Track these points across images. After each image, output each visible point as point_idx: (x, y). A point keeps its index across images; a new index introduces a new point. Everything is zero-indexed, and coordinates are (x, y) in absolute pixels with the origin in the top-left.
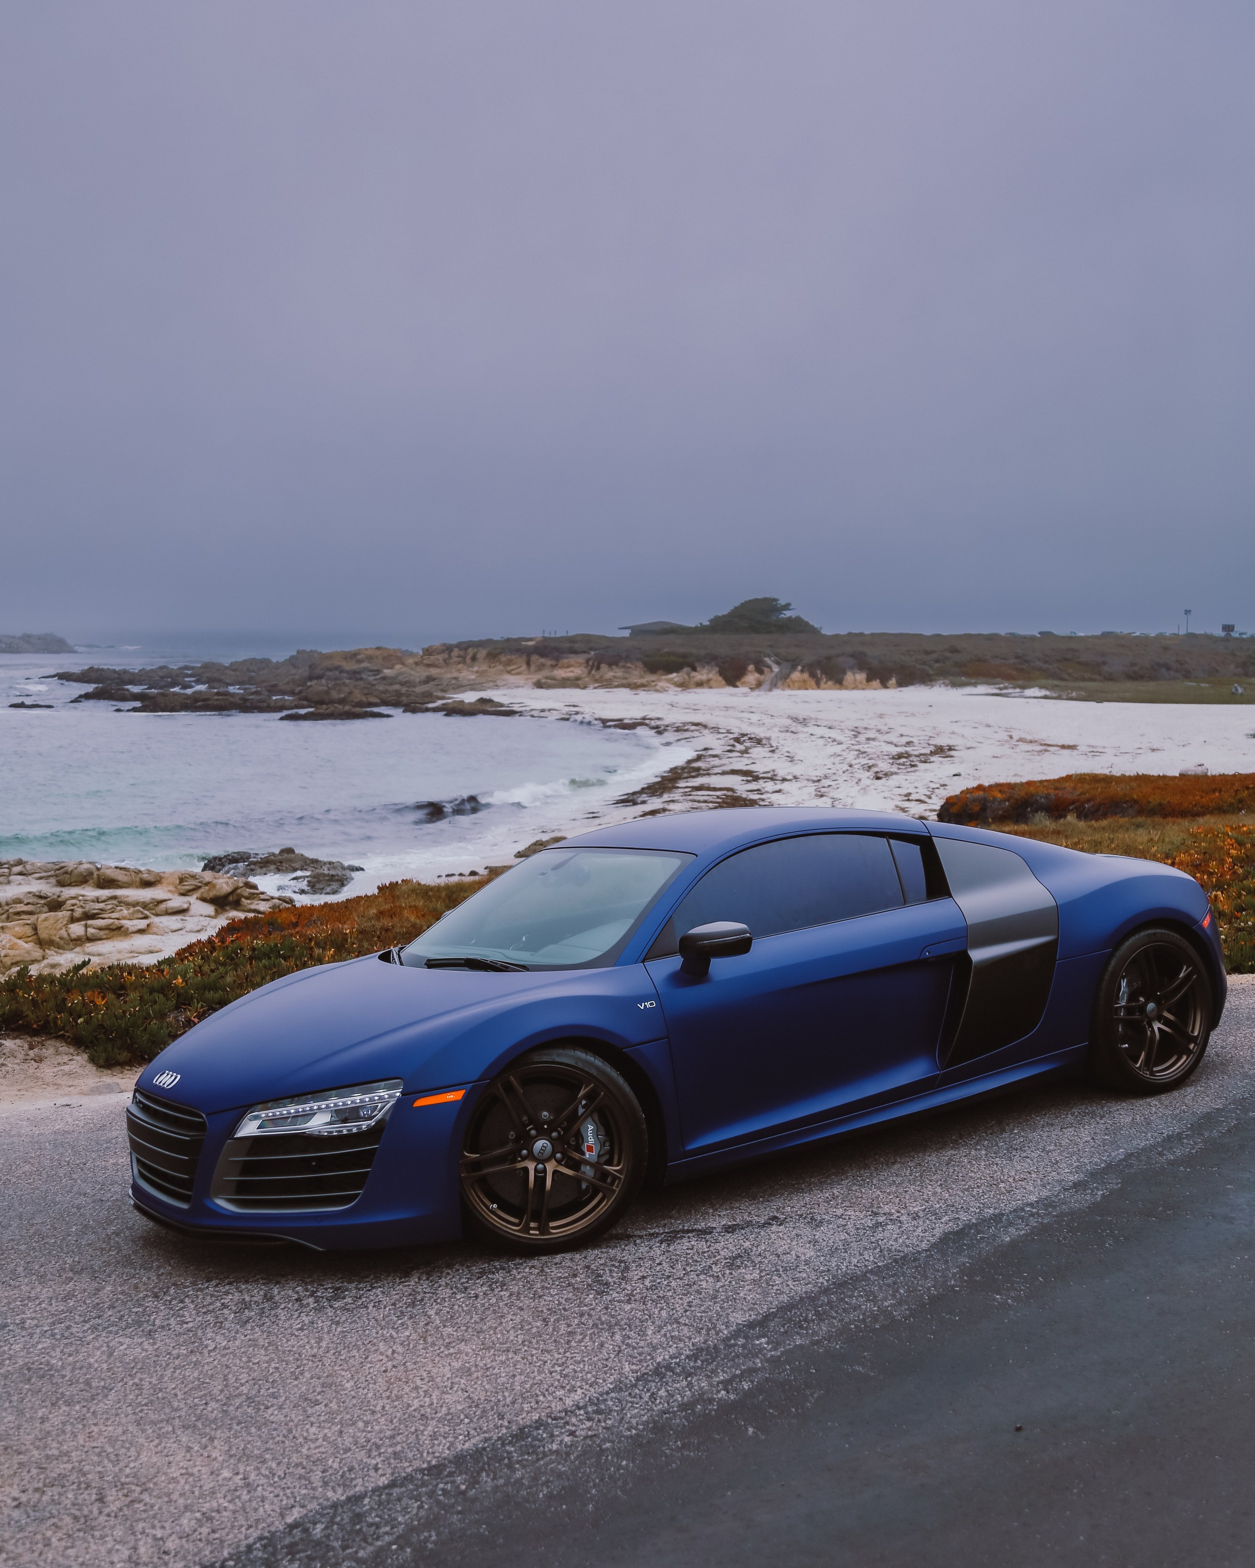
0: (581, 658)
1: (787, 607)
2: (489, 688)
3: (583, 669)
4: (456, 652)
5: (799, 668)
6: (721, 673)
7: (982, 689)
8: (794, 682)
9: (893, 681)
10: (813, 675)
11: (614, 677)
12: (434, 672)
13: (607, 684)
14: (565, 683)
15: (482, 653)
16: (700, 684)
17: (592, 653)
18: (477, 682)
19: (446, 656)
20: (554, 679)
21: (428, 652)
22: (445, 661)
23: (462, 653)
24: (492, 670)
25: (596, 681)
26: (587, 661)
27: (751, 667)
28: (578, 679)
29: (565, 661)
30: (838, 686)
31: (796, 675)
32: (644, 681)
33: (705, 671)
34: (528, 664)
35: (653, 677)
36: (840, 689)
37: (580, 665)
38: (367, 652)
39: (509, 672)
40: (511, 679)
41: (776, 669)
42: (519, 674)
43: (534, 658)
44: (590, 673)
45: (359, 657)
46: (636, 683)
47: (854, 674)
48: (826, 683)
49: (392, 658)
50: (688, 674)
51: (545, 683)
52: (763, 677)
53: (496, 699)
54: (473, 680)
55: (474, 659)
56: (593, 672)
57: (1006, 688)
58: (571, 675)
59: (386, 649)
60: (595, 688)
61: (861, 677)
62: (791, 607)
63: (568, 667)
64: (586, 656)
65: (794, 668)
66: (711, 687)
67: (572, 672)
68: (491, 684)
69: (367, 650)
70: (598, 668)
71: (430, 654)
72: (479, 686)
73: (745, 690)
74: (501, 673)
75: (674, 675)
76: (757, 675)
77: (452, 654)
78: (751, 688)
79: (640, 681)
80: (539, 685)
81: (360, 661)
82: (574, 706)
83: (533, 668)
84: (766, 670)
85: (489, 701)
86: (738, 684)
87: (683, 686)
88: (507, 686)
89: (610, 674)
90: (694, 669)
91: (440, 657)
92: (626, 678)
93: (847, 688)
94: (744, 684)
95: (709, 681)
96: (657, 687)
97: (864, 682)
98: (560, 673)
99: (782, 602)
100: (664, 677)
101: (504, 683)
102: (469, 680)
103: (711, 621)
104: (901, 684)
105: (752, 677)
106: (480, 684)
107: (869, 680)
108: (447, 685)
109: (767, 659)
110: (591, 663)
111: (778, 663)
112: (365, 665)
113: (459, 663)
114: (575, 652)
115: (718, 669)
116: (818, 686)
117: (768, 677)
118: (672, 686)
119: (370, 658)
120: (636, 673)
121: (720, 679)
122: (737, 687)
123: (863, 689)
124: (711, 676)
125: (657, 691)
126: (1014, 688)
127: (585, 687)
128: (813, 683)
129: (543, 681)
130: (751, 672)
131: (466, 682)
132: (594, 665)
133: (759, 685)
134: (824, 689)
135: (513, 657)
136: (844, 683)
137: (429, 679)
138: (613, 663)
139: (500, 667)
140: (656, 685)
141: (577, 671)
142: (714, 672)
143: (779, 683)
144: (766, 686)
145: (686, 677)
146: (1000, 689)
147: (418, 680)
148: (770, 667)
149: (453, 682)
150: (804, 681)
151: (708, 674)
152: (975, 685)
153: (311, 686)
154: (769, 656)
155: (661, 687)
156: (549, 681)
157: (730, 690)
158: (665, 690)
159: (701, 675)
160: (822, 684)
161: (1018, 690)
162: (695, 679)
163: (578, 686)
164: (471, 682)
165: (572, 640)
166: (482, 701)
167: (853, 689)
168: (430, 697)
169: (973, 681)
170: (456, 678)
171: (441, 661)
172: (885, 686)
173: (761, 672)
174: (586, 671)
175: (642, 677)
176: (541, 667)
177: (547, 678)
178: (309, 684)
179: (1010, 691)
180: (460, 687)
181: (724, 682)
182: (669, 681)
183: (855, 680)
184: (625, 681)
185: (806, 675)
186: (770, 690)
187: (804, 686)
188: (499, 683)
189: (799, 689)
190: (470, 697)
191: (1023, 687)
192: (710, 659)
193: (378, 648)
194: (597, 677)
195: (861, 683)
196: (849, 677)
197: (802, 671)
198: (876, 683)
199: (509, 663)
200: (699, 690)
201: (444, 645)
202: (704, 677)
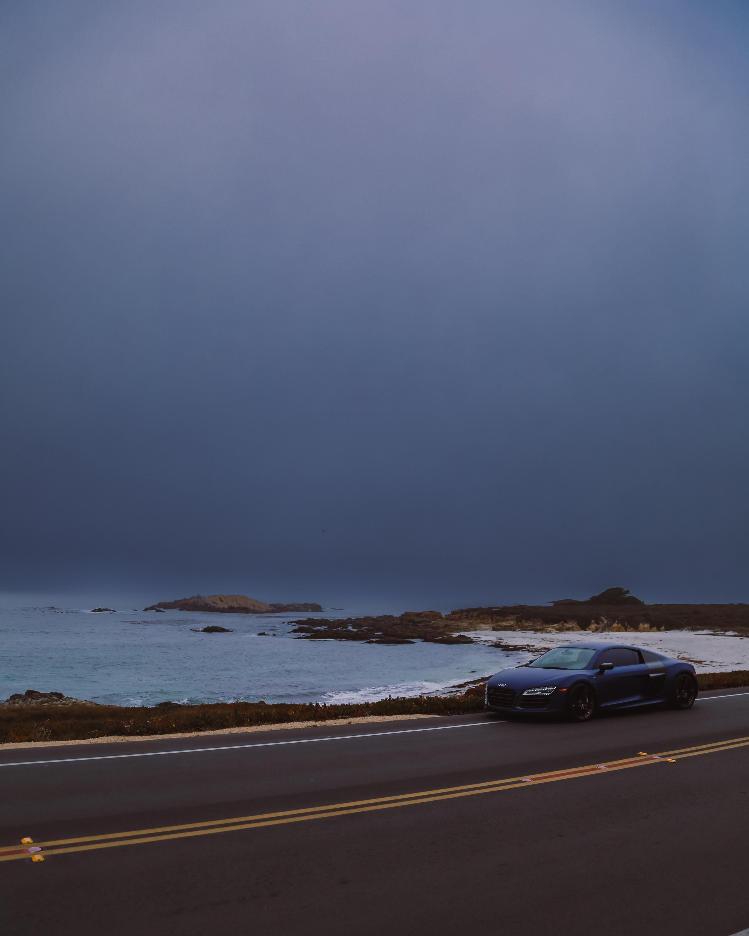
0: (514, 617)
1: (627, 592)
2: (472, 630)
3: (514, 622)
4: (464, 613)
5: (617, 621)
6: (578, 624)
7: (705, 632)
8: (614, 628)
9: (663, 628)
10: (623, 625)
11: (528, 625)
12: (449, 622)
13: (524, 629)
14: (505, 628)
15: (476, 614)
16: (568, 629)
17: (521, 614)
18: (467, 627)
19: (460, 615)
20: (500, 626)
21: (453, 613)
22: (459, 617)
23: (467, 614)
24: (476, 622)
25: (520, 627)
26: (517, 618)
27: (593, 621)
28: (511, 626)
29: (506, 618)
30: (635, 630)
31: (615, 625)
32: (541, 627)
33: (571, 623)
34: (492, 619)
35: (547, 626)
36: (637, 632)
37: (513, 620)
38: (425, 613)
39: (484, 623)
40: (483, 626)
41: (606, 621)
42: (488, 624)
43: (495, 616)
44: (517, 624)
45: (422, 615)
46: (537, 628)
47: (643, 624)
48: (630, 629)
49: (436, 616)
50: (562, 625)
51: (496, 628)
52: (599, 626)
53: (467, 636)
54: (466, 626)
55: (472, 617)
56: (519, 623)
57: (717, 631)
58: (509, 624)
59: (434, 612)
60: (519, 631)
61: (647, 626)
62: (630, 592)
63: (507, 621)
64: (516, 616)
65: (614, 622)
66: (573, 631)
67: (509, 623)
68: (473, 628)
69: (425, 612)
70: (521, 622)
71: (454, 615)
72: (467, 629)
73: (590, 632)
74: (479, 623)
75: (556, 625)
76: (596, 625)
77: (463, 614)
78: (592, 631)
79: (538, 627)
80: (494, 629)
81: (422, 617)
82: (500, 639)
83: (494, 621)
84: (601, 622)
85: (464, 637)
86: (587, 629)
87: (560, 630)
88: (481, 629)
89: (527, 624)
90: (566, 622)
91: (457, 616)
92: (534, 626)
93: (640, 631)
94: (589, 629)
95: (573, 627)
96: (547, 631)
97: (649, 628)
98: (505, 624)
99: (625, 590)
100: (551, 626)
101: (479, 628)
102: (463, 627)
103: (591, 599)
104: (667, 629)
105: (593, 626)
106: (468, 628)
107: (651, 627)
108: (453, 629)
109: (602, 618)
110: (518, 619)
111: (607, 619)
112: (424, 619)
113: (465, 618)
114: (513, 614)
115: (577, 622)
116: (626, 630)
117: (602, 625)
118: (554, 630)
119: (426, 616)
120: (539, 624)
121: (578, 627)
122: (585, 630)
123: (648, 632)
124: (573, 625)
125: (547, 632)
126: (721, 631)
127: (514, 630)
128: (623, 629)
129: (495, 627)
130: (593, 623)
131: (462, 627)
132: (519, 620)
133: (596, 630)
134: (629, 632)
135: (486, 616)
136: (639, 628)
137: (447, 626)
138: (527, 619)
139: (480, 621)
140: (547, 629)
141: (512, 623)
142: (575, 623)
143: (607, 629)
144: (600, 630)
145: (561, 626)
146: (715, 632)
147: (442, 626)
148: (603, 621)
149: (456, 627)
150: (619, 628)
151: (572, 624)
152: (703, 630)
153: (394, 628)
154: (603, 616)
155: (549, 630)
156: (498, 627)
157: (582, 632)
158: (550, 632)
159: (569, 625)
160: (628, 630)
161: (723, 632)
162: (566, 627)
163: (511, 630)
164: (464, 628)
165: (515, 608)
166: (460, 636)
167: (643, 631)
168: (442, 634)
169: (703, 627)
170: (458, 626)
171: (458, 618)
172: (659, 630)
173: (598, 624)
174: (516, 623)
175: (541, 626)
176: (498, 621)
177: (497, 626)
178: (394, 627)
179: (719, 633)
180: (459, 630)
181: (580, 628)
182: (553, 628)
183: (644, 627)
184: (533, 628)
185: (620, 625)
186: (602, 632)
187: (619, 630)
188: (477, 628)
189: (617, 631)
190: (455, 635)
191: (726, 631)
192: (573, 618)
193: (431, 612)
194: (521, 625)
195: (647, 628)
196: (641, 626)
197: (618, 623)
198: (655, 629)
199: (483, 619)
200: (567, 632)
201: (461, 610)
202: (570, 626)
